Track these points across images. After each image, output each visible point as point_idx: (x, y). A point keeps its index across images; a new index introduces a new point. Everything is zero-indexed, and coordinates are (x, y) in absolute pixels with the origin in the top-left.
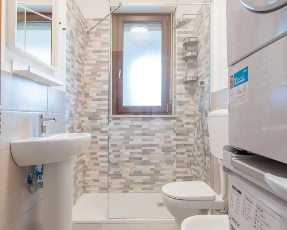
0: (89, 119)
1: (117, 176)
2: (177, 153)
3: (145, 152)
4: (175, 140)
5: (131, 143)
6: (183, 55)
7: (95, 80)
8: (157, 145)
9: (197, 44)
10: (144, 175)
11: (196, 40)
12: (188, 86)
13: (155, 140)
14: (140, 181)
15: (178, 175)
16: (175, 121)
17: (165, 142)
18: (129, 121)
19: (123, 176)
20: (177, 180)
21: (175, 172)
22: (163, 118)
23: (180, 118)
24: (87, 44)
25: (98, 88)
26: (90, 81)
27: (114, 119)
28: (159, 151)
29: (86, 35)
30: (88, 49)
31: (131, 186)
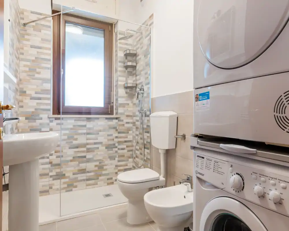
0: (26, 119)
1: (60, 176)
2: (119, 149)
3: (89, 151)
4: (116, 137)
5: (75, 142)
6: (124, 63)
7: (33, 77)
8: (101, 143)
9: (136, 56)
10: (88, 172)
11: (136, 53)
12: (128, 90)
13: (99, 138)
14: (85, 178)
15: (119, 168)
16: (117, 121)
17: (108, 140)
18: (72, 121)
19: (66, 175)
20: (118, 173)
21: (117, 166)
22: (106, 118)
23: (121, 119)
24: (24, 37)
25: (37, 86)
26: (28, 78)
27: (56, 119)
28: (102, 148)
29: (22, 26)
30: (25, 42)
31: (75, 184)
